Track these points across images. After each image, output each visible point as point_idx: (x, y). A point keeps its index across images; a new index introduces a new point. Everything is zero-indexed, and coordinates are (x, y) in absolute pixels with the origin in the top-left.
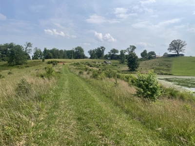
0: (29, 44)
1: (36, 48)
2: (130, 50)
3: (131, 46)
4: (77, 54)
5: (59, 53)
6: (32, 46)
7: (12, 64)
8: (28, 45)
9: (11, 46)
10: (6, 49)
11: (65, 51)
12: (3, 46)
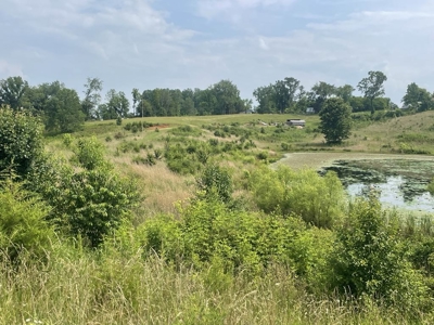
0: (95, 81)
1: (113, 91)
2: (370, 85)
3: (372, 74)
4: (221, 101)
5: (170, 100)
6: (102, 86)
7: (54, 131)
8: (92, 86)
9: (54, 89)
10: (43, 96)
11: (199, 92)
12: (37, 91)
